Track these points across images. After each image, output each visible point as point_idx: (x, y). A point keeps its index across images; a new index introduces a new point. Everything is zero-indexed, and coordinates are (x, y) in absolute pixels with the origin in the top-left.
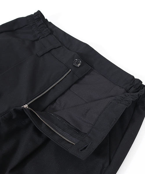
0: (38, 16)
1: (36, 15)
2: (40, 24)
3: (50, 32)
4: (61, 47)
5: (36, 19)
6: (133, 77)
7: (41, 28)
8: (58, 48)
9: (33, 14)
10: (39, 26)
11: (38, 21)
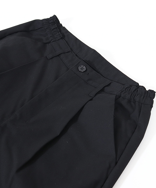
0: (53, 21)
1: (52, 19)
2: (54, 28)
3: (62, 36)
4: (70, 52)
5: (50, 23)
6: (138, 84)
7: (55, 32)
8: (67, 52)
9: (49, 18)
10: (52, 30)
11: (52, 26)
